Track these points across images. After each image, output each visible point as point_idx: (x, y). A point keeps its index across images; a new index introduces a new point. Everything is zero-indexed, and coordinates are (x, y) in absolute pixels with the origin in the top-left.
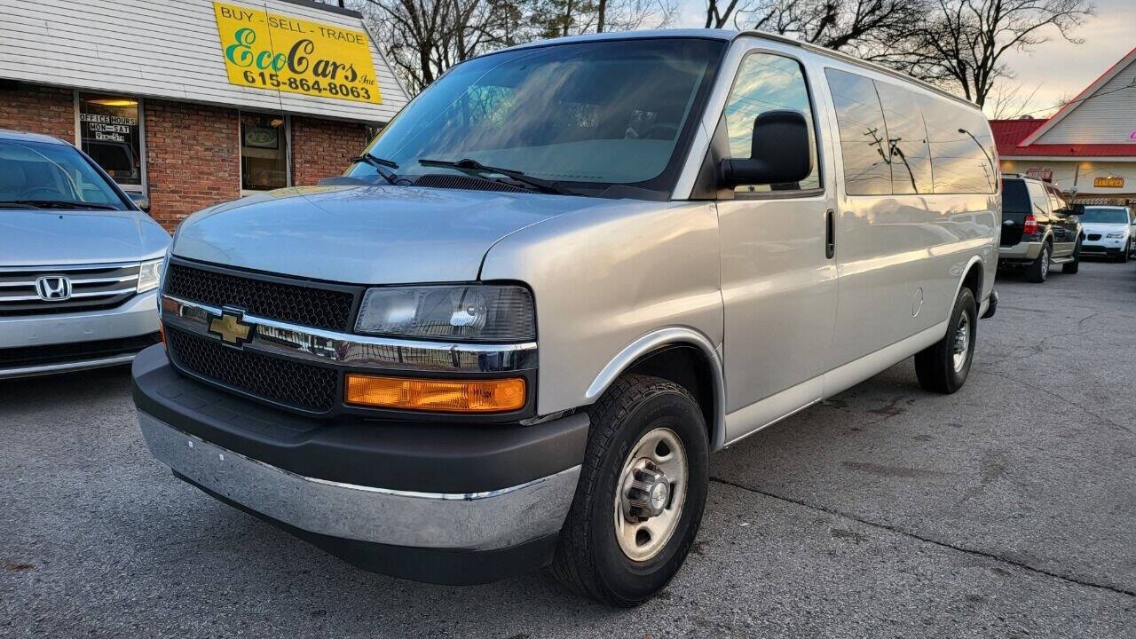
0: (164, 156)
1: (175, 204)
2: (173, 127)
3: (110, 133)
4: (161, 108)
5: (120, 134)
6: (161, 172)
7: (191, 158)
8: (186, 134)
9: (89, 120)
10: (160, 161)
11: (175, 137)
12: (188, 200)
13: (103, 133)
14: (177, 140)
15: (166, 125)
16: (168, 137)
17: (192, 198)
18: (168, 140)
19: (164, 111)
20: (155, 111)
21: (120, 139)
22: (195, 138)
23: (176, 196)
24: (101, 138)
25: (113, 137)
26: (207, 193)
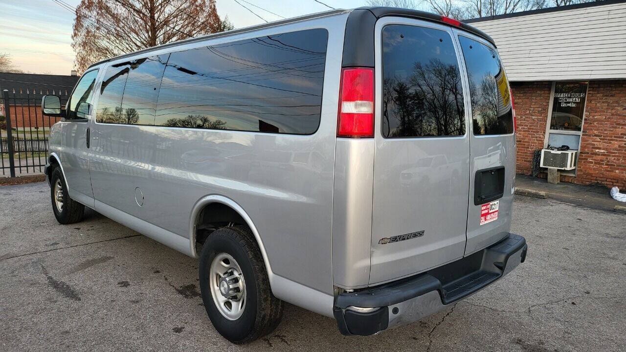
0: (593, 114)
1: (595, 143)
2: (603, 96)
3: (569, 103)
4: (597, 86)
5: (574, 103)
6: (591, 123)
7: (613, 115)
8: (611, 100)
9: (559, 96)
10: (591, 117)
11: (603, 102)
12: (605, 141)
13: (565, 103)
14: (605, 104)
15: (598, 95)
16: (599, 102)
17: (609, 140)
18: (598, 105)
19: (599, 87)
20: (593, 88)
21: (574, 105)
22: (617, 102)
23: (598, 139)
24: (564, 106)
25: (570, 105)
26: (619, 137)
